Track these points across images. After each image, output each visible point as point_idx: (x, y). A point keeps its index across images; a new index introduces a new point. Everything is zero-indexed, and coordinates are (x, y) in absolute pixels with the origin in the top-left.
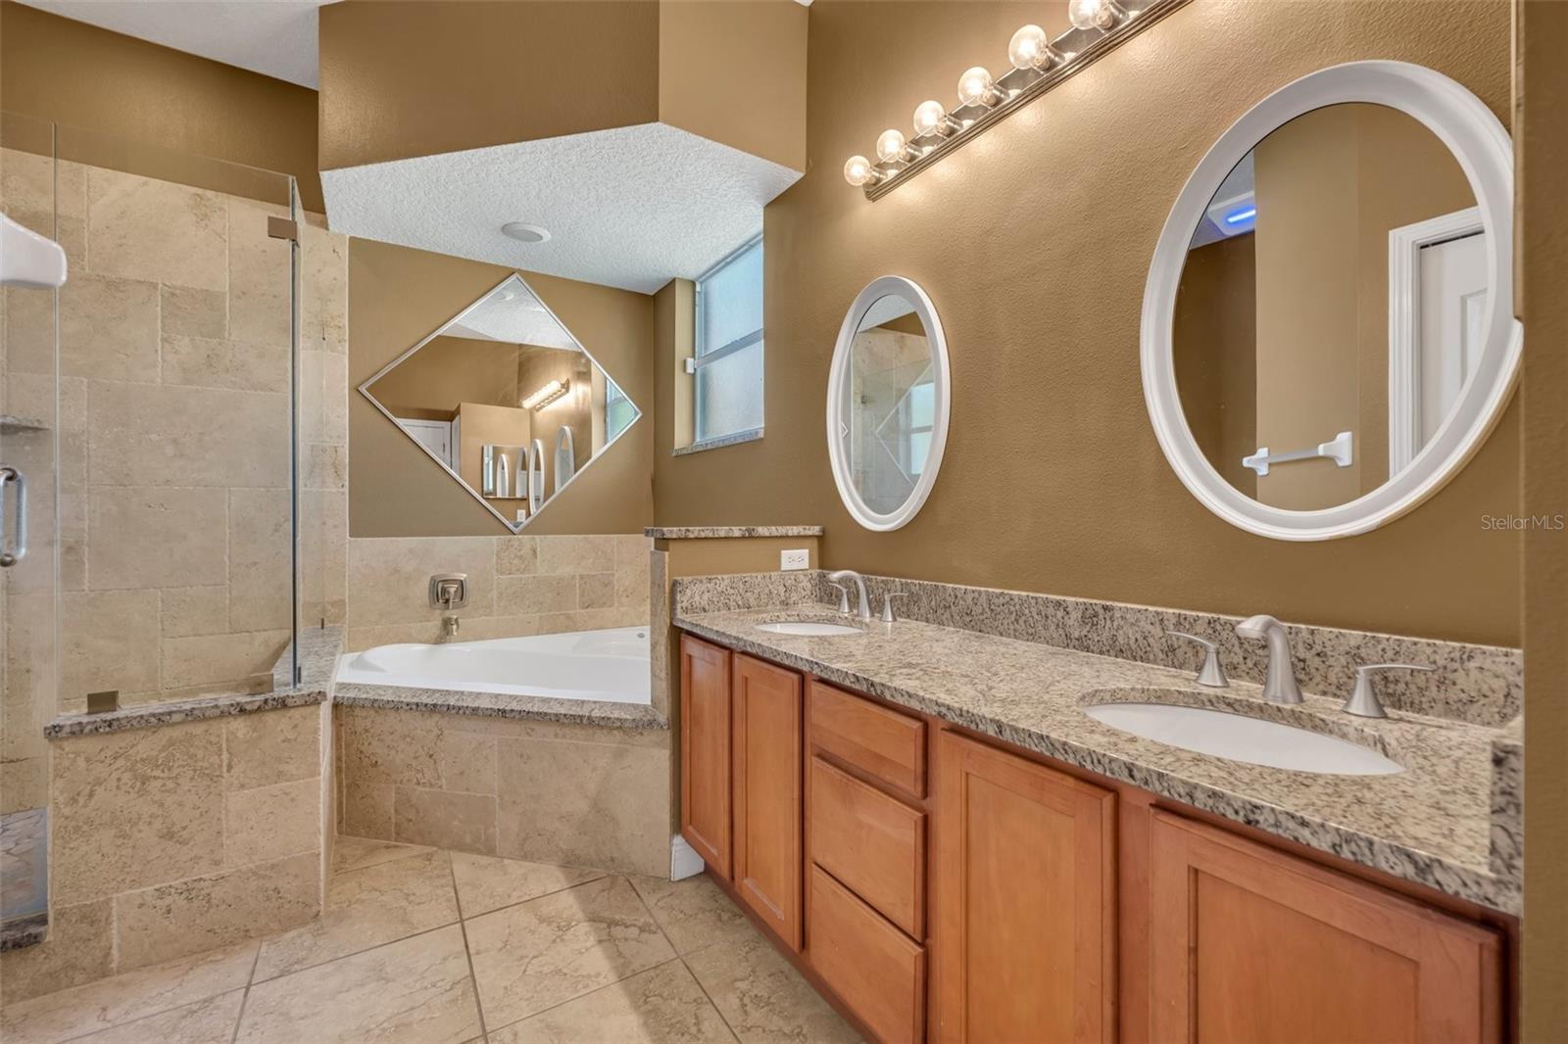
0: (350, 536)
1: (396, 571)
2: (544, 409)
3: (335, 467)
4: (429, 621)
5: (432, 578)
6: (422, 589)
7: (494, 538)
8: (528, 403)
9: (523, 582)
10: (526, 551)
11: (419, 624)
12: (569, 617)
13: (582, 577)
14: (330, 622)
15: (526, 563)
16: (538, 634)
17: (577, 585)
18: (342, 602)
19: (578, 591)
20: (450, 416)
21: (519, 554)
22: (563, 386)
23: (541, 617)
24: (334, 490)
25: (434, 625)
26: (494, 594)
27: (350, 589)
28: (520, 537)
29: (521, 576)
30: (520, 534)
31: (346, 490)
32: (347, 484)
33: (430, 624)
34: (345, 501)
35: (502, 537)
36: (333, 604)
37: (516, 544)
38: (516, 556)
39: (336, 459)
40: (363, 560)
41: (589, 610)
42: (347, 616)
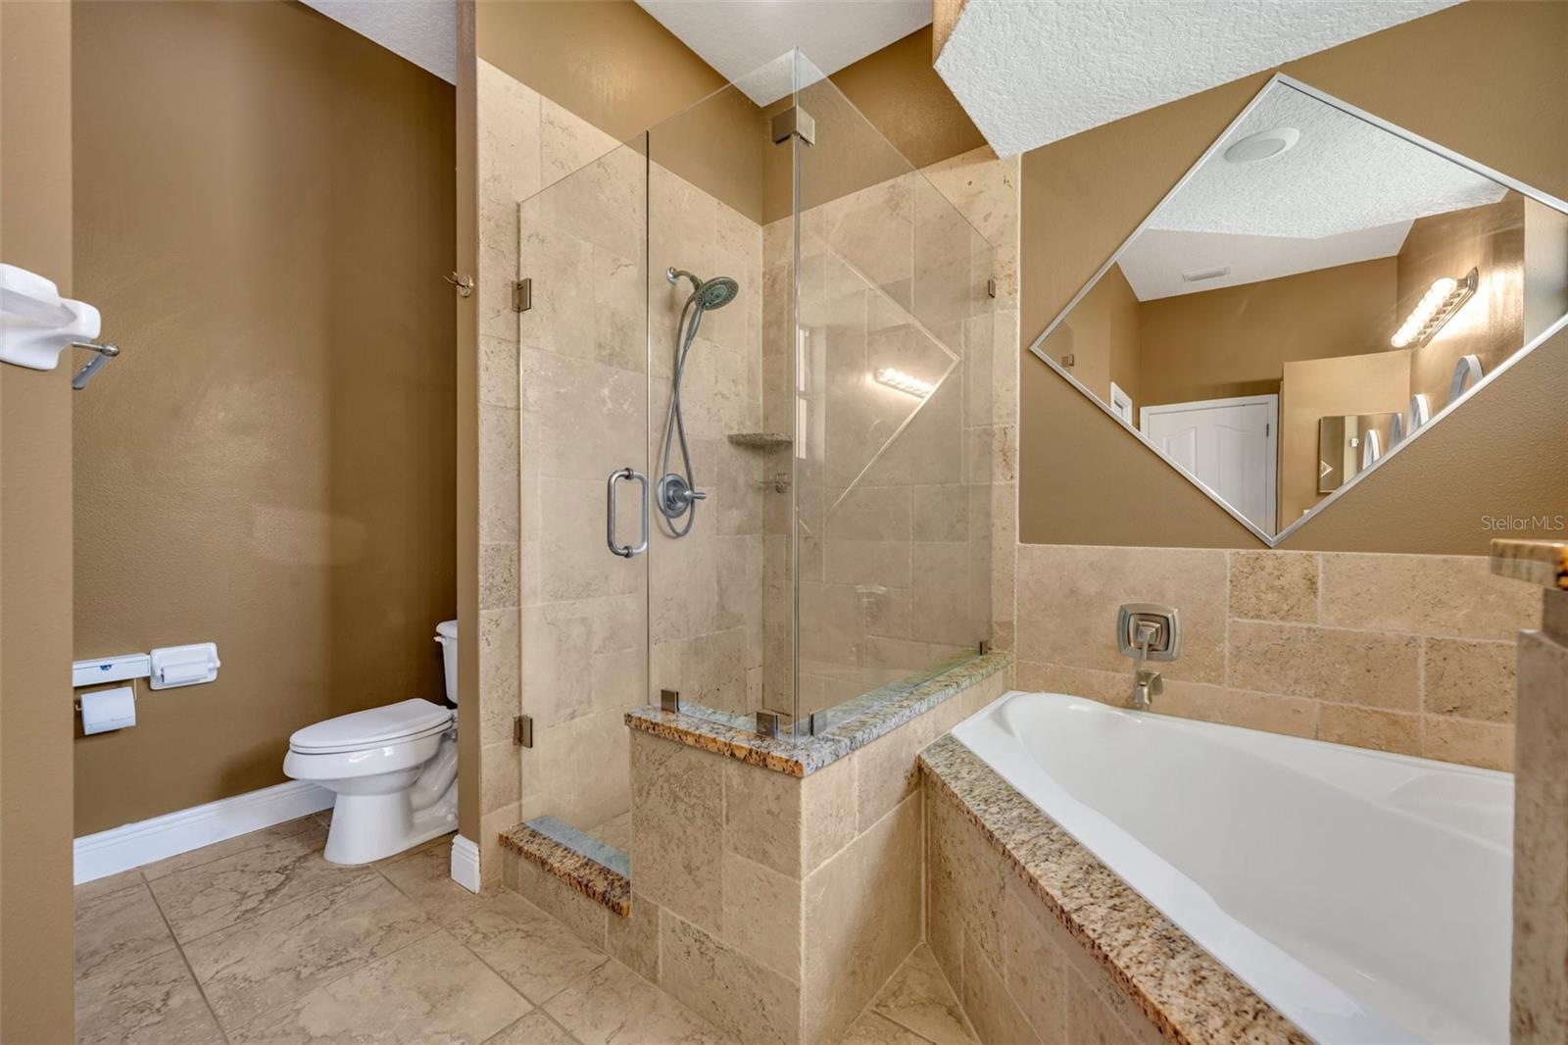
0: (1021, 541)
1: (1073, 592)
2: (1435, 339)
3: (1004, 455)
4: (1117, 671)
5: (1122, 607)
6: (1106, 625)
7: (1227, 553)
8: (1401, 338)
9: (1286, 635)
10: (1294, 576)
11: (1103, 673)
12: (1395, 722)
13: (1434, 645)
14: (998, 647)
15: (1292, 601)
16: (1316, 738)
17: (1422, 661)
18: (1010, 623)
19: (1422, 674)
20: (1273, 387)
21: (1277, 583)
22: (1462, 283)
23: (1324, 708)
24: (1003, 483)
25: (1123, 679)
26: (1226, 648)
27: (1018, 610)
28: (1280, 552)
29: (1281, 623)
30: (1278, 546)
31: (1017, 482)
32: (1017, 475)
33: (1118, 676)
34: (1014, 496)
35: (1243, 551)
36: (1001, 625)
37: (1270, 564)
38: (1272, 587)
39: (1005, 442)
40: (1032, 574)
41: (1456, 718)
42: (1015, 644)
